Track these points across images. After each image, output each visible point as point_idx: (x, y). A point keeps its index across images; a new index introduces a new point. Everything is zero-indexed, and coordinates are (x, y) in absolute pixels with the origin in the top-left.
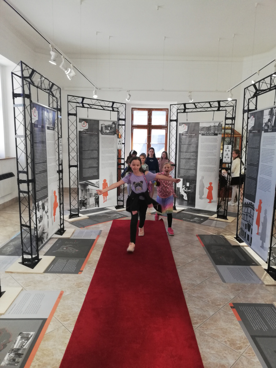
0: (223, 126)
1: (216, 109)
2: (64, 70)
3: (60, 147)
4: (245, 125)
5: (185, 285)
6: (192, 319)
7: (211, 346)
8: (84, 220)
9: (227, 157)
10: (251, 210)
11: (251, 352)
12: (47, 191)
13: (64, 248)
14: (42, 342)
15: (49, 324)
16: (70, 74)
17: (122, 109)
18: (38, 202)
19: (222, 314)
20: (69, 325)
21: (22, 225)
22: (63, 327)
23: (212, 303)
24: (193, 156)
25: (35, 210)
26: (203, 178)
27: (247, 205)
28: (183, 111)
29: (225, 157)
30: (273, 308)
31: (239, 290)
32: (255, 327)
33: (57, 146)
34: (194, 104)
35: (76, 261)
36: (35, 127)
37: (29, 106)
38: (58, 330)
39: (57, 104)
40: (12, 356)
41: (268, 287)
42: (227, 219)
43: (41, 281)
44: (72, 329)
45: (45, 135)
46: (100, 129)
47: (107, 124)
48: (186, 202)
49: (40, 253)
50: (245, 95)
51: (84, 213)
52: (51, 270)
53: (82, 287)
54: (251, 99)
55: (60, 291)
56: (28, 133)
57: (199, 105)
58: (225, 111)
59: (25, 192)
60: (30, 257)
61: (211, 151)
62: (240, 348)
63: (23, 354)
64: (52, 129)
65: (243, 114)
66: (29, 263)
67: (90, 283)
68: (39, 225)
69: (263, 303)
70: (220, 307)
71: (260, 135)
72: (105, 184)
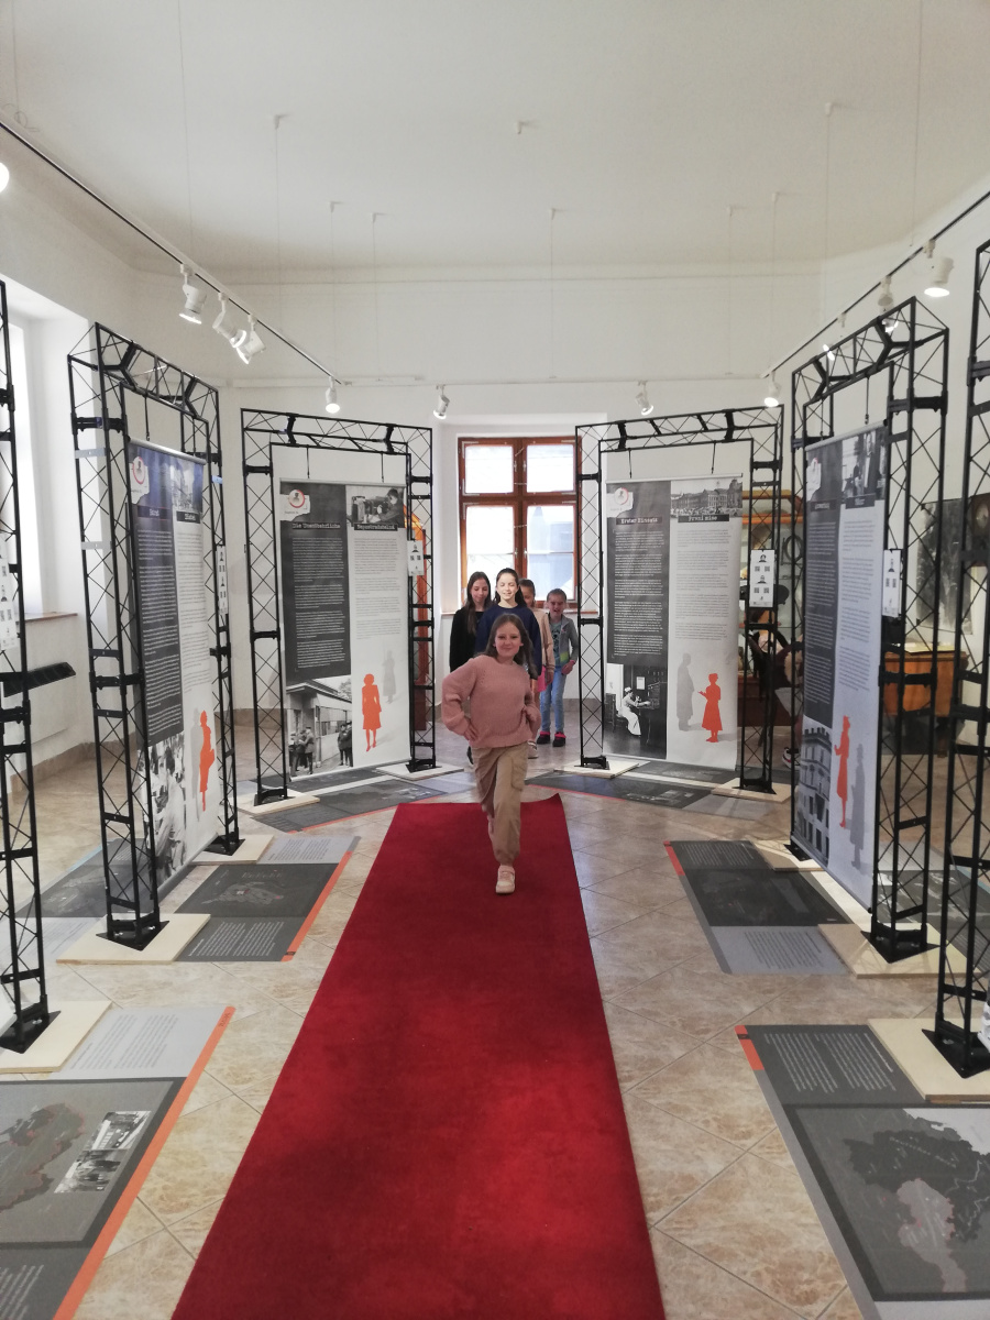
0: (746, 487)
1: (722, 435)
2: (226, 336)
3: (221, 575)
4: (799, 485)
5: (608, 982)
6: (618, 1069)
7: (662, 1132)
8: (304, 808)
9: (762, 590)
10: (822, 752)
12: (181, 711)
13: (236, 891)
14: (172, 1134)
15: (190, 1090)
16: (246, 347)
17: (418, 446)
18: (154, 744)
19: (709, 1054)
20: (253, 1093)
21: (105, 817)
22: (234, 1097)
23: (684, 1027)
24: (653, 588)
25: (144, 769)
26: (687, 659)
27: (811, 738)
28: (616, 445)
29: (757, 591)
30: (866, 1035)
31: (770, 992)
32: (800, 1085)
33: (209, 572)
34: (651, 421)
35: (271, 928)
36: (140, 515)
37: (123, 453)
38: (219, 1106)
39: (208, 441)
40: (87, 1169)
41: (864, 981)
42: (773, 792)
43: (166, 984)
44: (264, 1101)
45: (173, 540)
46: (349, 512)
47: (371, 495)
48: (637, 742)
49: (162, 907)
50: (794, 392)
51: (304, 786)
52: (196, 952)
53: (293, 994)
54: (813, 406)
55: (224, 1008)
56: (121, 533)
57: (665, 427)
58: (750, 442)
59: (113, 714)
60: (131, 916)
61: (709, 572)
62: (747, 1135)
63: (118, 1163)
64: (193, 518)
65: (794, 452)
66: (131, 934)
67: (318, 985)
68: (157, 817)
69: (840, 1023)
70: (708, 1036)
71: (836, 518)
72: (370, 691)
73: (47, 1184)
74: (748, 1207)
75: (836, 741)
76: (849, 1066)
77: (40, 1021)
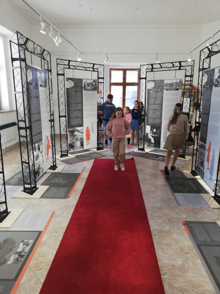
0: (183, 82)
1: (178, 68)
2: (52, 38)
3: (51, 101)
4: (200, 81)
5: (149, 207)
6: (152, 232)
7: (165, 251)
8: (72, 159)
10: (203, 150)
11: (195, 256)
12: (42, 136)
13: (56, 180)
14: (38, 247)
15: (43, 235)
16: (58, 41)
17: (101, 70)
18: (35, 144)
19: (176, 229)
20: (59, 236)
21: (22, 162)
22: (54, 237)
23: (169, 221)
24: (159, 107)
25: (32, 150)
26: (166, 125)
27: (201, 147)
28: (150, 70)
29: (185, 108)
30: (216, 225)
31: (190, 212)
32: (200, 239)
33: (48, 100)
34: (160, 64)
35: (65, 190)
36: (30, 85)
37: (25, 68)
38: (50, 239)
39: (48, 66)
40: (16, 257)
41: (213, 209)
42: (185, 158)
43: (38, 204)
44: (61, 239)
45: (39, 92)
46: (83, 86)
47: (89, 82)
48: (153, 145)
49: (37, 184)
50: (200, 56)
51: (72, 153)
52: (46, 196)
53: (69, 208)
54: (205, 60)
55: (52, 211)
56: (25, 89)
57: (163, 65)
58: (185, 70)
59: (24, 137)
60: (29, 186)
61: (173, 103)
62: (188, 253)
63: (24, 256)
64: (44, 86)
65: (199, 72)
66: (29, 191)
67: (75, 205)
68: (35, 162)
69: (209, 221)
70: (175, 224)
71: (211, 90)
72: (88, 131)
73: (6, 261)
74: (190, 275)
75: (207, 147)
76: (213, 234)
77: (6, 214)
